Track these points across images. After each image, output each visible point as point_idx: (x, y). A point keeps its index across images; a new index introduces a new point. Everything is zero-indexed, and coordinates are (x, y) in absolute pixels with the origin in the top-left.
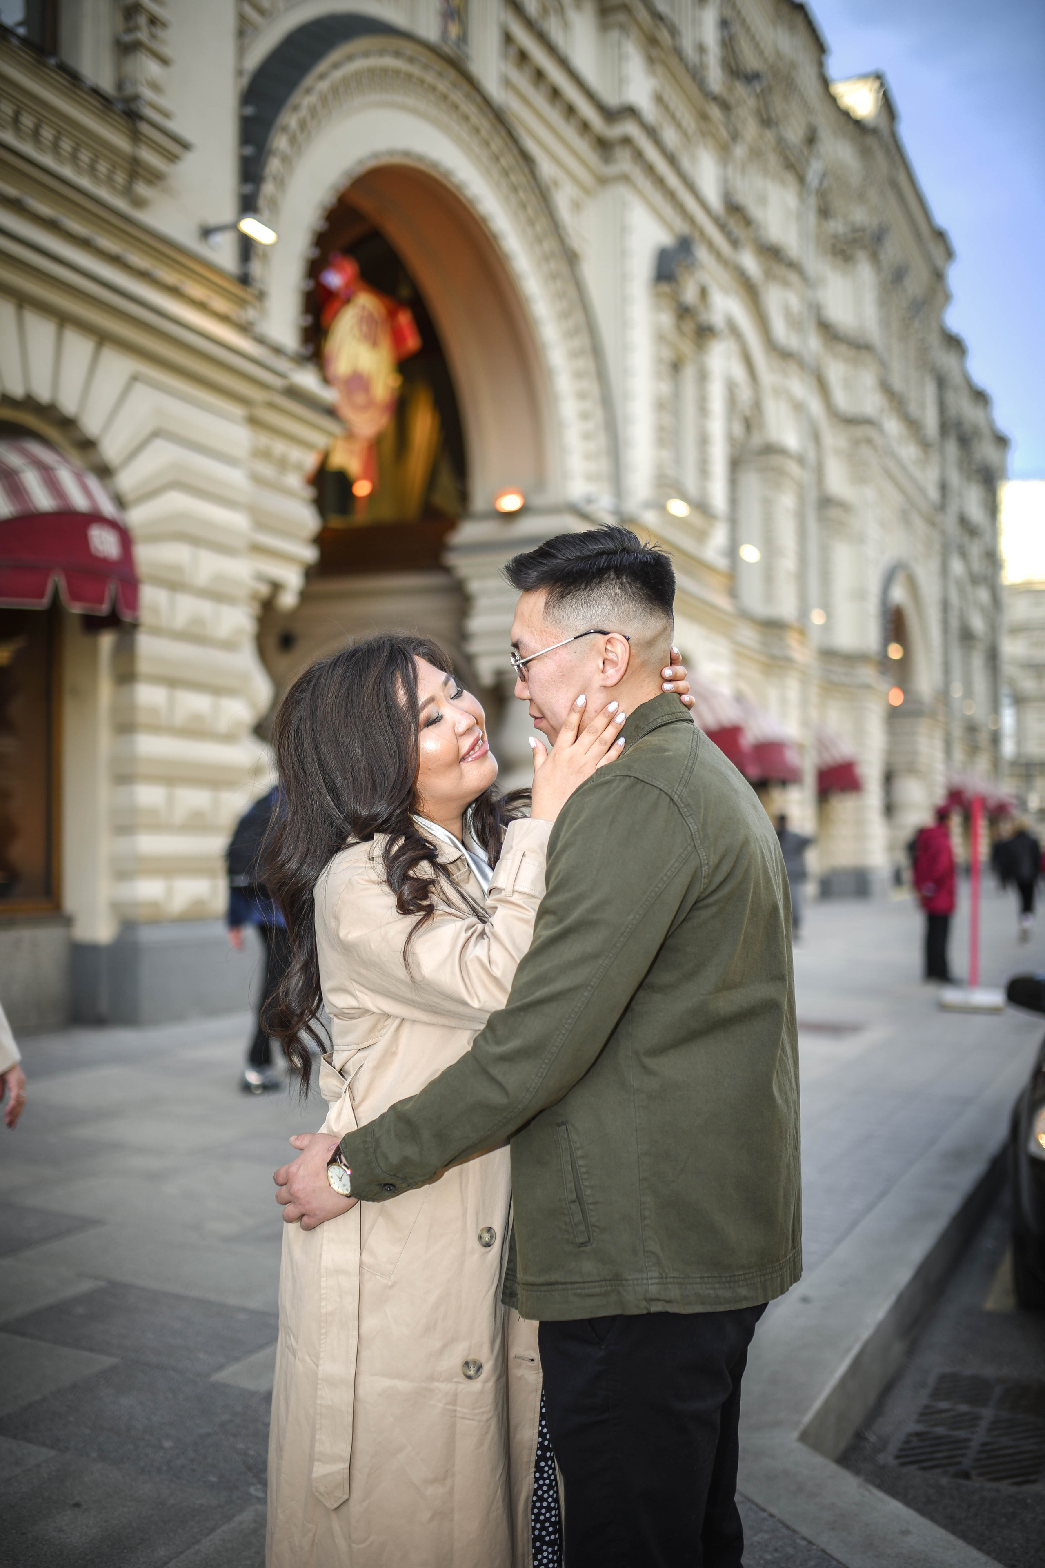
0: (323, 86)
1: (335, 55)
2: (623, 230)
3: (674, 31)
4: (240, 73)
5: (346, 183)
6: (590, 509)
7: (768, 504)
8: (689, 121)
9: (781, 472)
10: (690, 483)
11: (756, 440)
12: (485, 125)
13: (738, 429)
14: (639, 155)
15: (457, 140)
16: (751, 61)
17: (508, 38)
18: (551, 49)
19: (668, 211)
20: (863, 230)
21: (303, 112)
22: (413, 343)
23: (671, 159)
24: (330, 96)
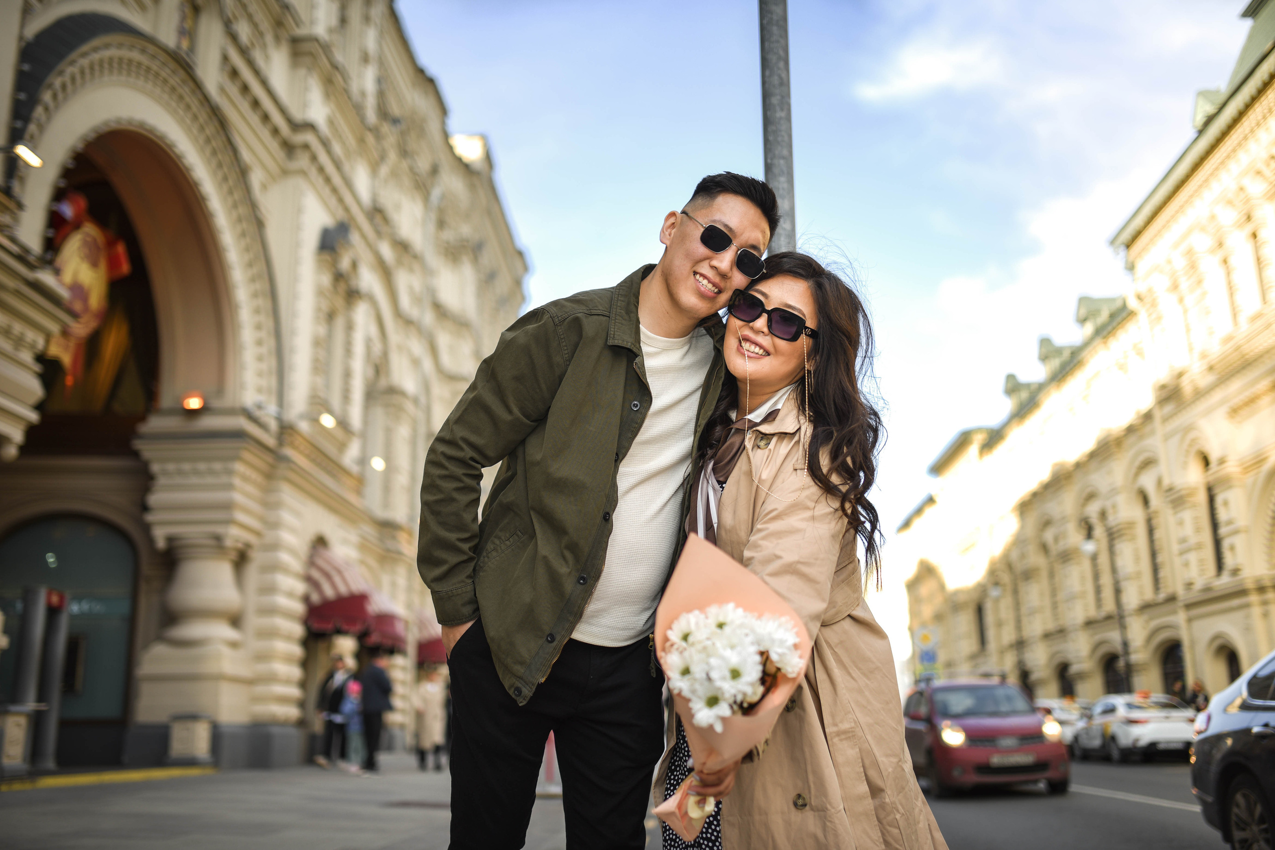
0: (85, 62)
1: (96, 42)
2: (299, 210)
3: (345, 77)
4: (21, 38)
5: (93, 135)
6: (258, 413)
7: (389, 432)
8: (351, 141)
9: (400, 409)
10: (336, 402)
11: (383, 383)
12: (203, 116)
13: (371, 372)
14: (314, 158)
15: (181, 122)
16: (395, 110)
17: (225, 58)
18: (257, 72)
19: (333, 201)
20: (467, 241)
21: (67, 78)
22: (125, 268)
23: (338, 165)
24: (87, 71)
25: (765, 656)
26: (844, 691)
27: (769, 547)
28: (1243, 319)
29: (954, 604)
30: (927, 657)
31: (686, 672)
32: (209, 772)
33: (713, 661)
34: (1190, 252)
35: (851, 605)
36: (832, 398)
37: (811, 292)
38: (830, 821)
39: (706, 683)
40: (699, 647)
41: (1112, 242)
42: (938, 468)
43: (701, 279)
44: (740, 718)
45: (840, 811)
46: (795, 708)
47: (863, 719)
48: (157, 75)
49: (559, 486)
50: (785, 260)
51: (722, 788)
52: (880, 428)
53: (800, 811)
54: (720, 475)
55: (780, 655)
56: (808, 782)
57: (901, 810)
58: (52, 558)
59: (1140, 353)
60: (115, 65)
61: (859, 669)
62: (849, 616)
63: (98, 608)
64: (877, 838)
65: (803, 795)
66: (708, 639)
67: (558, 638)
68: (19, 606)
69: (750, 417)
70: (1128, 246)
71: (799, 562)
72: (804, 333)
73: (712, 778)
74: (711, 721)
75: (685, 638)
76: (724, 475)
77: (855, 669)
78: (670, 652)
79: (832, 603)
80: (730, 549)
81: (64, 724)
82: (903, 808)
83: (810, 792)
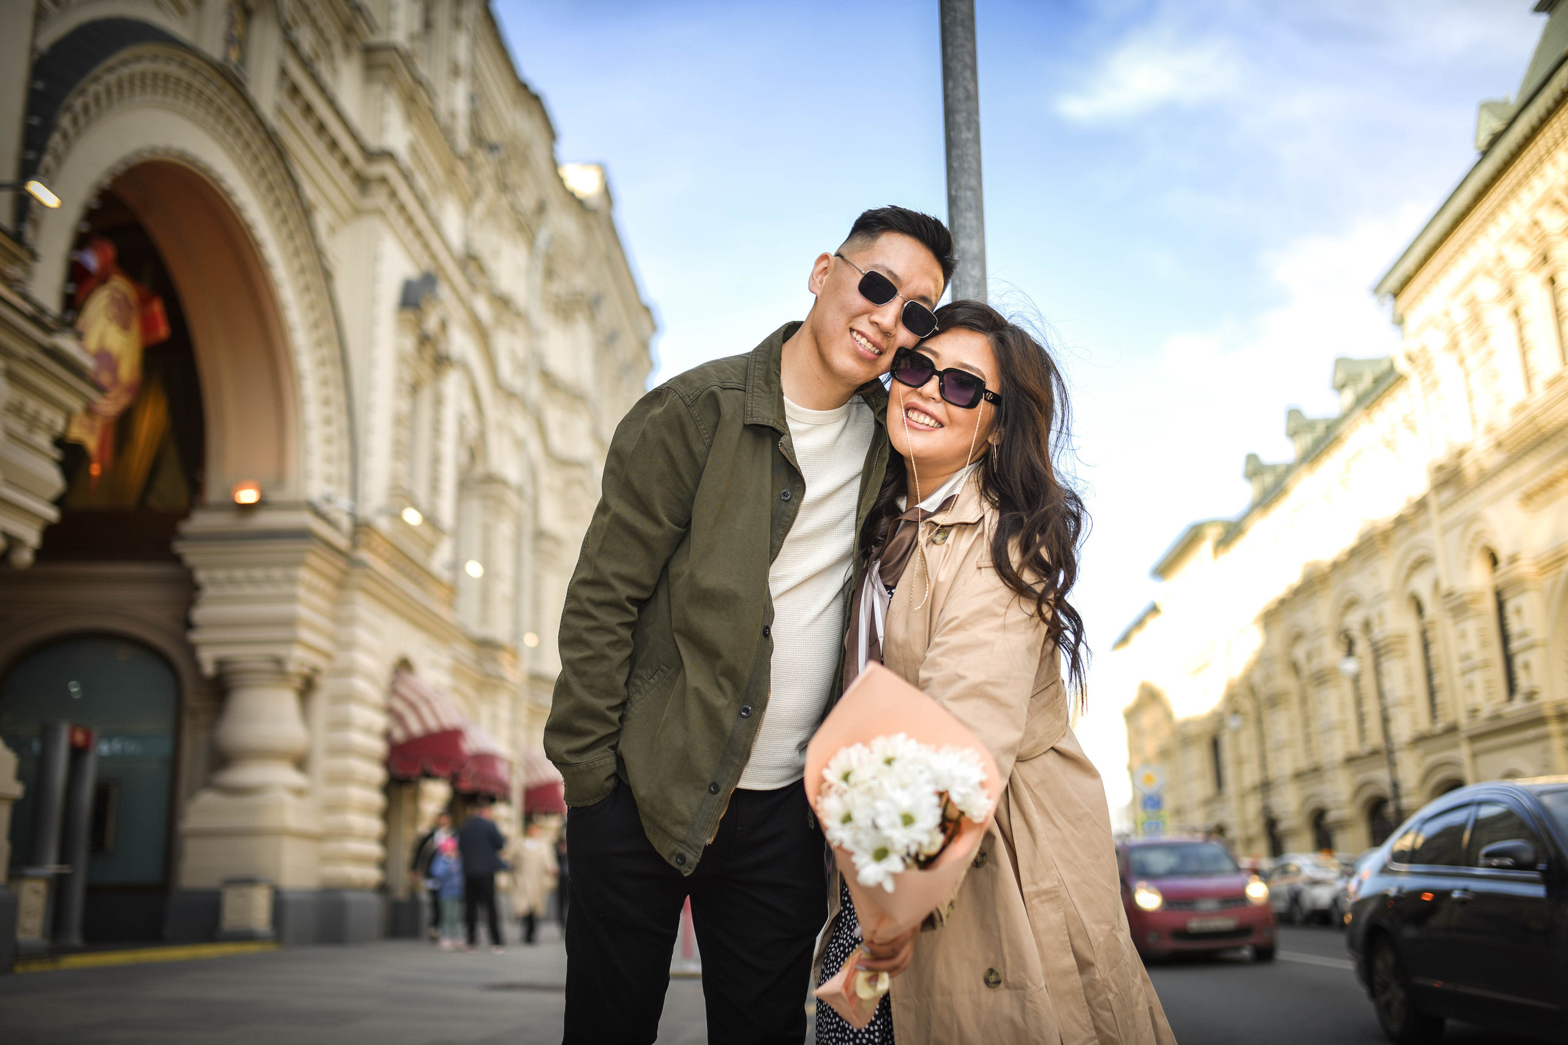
0: (111, 78)
1: (125, 54)
2: (375, 258)
3: (431, 95)
4: (33, 49)
5: (122, 168)
6: (326, 508)
7: (487, 530)
8: (439, 173)
9: (500, 501)
10: (422, 493)
11: (479, 470)
12: (257, 144)
13: (464, 457)
14: (393, 194)
15: (230, 151)
16: (492, 134)
17: (284, 72)
18: (322, 89)
19: (417, 247)
20: (582, 295)
21: (89, 98)
22: (163, 331)
23: (422, 203)
24: (115, 90)
25: (943, 796)
26: (1046, 842)
27: (950, 665)
28: (1538, 384)
29: (1184, 738)
30: (1151, 802)
31: (847, 819)
32: (270, 948)
33: (880, 805)
34: (1472, 302)
35: (1055, 736)
36: (1018, 477)
37: (992, 348)
38: (1031, 1001)
39: (872, 832)
40: (862, 788)
41: (1377, 290)
42: (1163, 570)
43: (858, 337)
44: (916, 874)
45: (1042, 989)
46: (985, 863)
47: (1068, 877)
48: (200, 93)
49: (707, 598)
50: (959, 310)
51: (897, 961)
52: (1083, 515)
53: (992, 989)
54: (889, 578)
55: (963, 796)
56: (1002, 954)
57: (1115, 989)
58: (75, 687)
59: (1411, 427)
60: (149, 82)
61: (1064, 815)
62: (1052, 748)
63: (132, 748)
64: (1086, 1023)
65: (997, 970)
66: (873, 778)
67: (723, 787)
68: (36, 746)
69: (922, 505)
70: (1396, 295)
71: (987, 683)
72: (983, 397)
73: (884, 950)
74: (880, 878)
75: (846, 777)
76: (892, 578)
77: (1059, 815)
78: (827, 795)
79: (1029, 733)
80: (902, 668)
81: (93, 890)
82: (1117, 986)
83: (1005, 966)
